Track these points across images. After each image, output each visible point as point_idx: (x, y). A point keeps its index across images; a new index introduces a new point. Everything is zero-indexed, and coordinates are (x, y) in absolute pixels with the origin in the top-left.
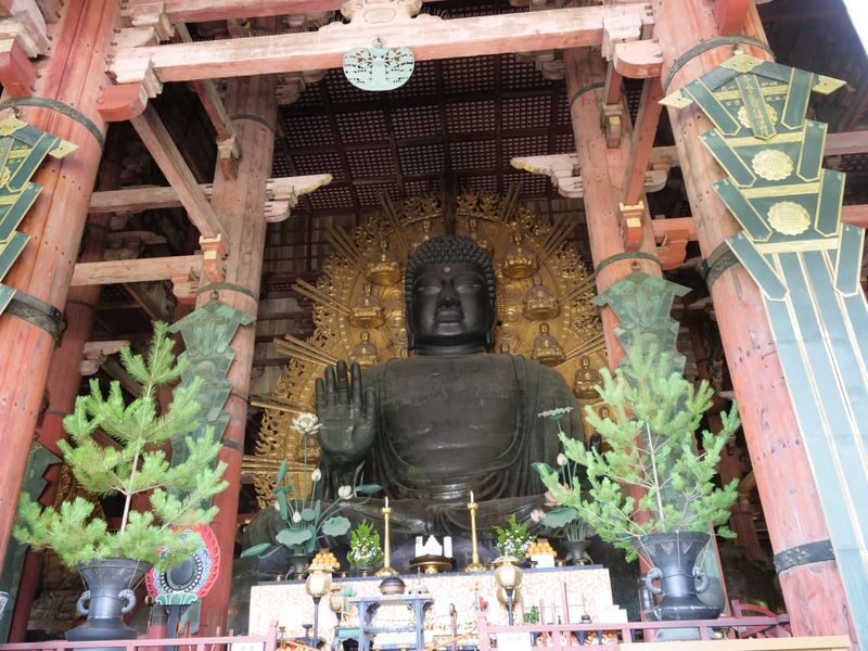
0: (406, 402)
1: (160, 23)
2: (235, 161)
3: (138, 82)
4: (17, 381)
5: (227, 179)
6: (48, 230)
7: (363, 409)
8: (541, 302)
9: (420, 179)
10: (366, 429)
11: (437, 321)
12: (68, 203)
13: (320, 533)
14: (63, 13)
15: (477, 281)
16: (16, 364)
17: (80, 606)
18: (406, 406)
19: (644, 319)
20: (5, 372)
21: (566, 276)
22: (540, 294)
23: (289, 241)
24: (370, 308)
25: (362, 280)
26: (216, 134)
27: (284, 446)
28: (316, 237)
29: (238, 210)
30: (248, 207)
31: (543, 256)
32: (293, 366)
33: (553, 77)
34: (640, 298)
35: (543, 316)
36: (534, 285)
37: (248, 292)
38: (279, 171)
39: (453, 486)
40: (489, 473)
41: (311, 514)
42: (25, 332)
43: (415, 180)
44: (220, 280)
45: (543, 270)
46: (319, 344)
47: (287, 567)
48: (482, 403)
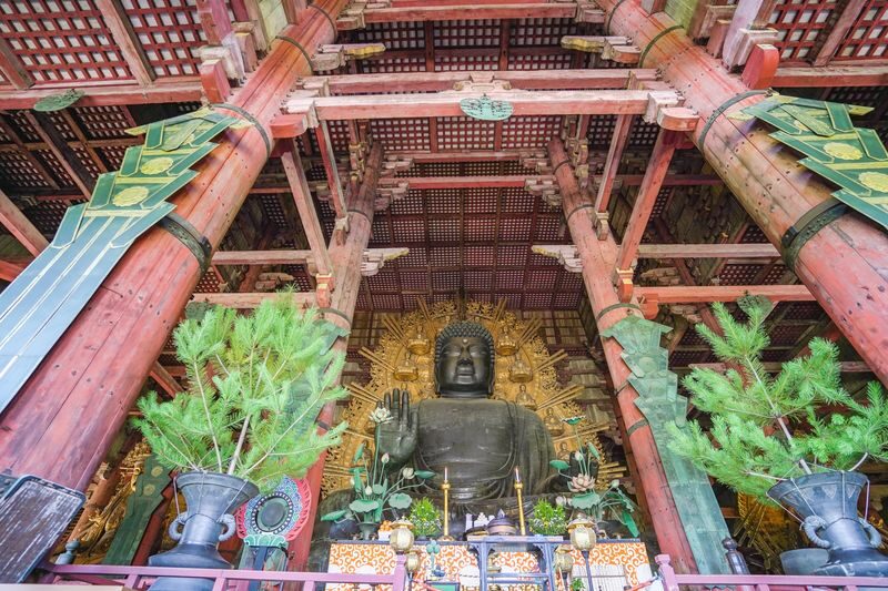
0: (434, 427)
1: (323, 88)
2: (346, 233)
3: (303, 113)
4: (158, 286)
5: (338, 244)
6: (215, 183)
7: (409, 426)
8: (520, 370)
9: (444, 293)
10: (410, 440)
11: (457, 375)
12: (235, 172)
13: (386, 505)
14: (258, 69)
15: (485, 350)
16: (161, 270)
17: (173, 526)
18: (433, 431)
19: (642, 348)
20: (148, 275)
21: (535, 355)
22: (520, 365)
23: (358, 326)
24: (408, 367)
25: (404, 350)
26: (335, 213)
27: (343, 457)
28: (375, 325)
29: (344, 263)
30: (351, 262)
31: (521, 343)
32: (354, 403)
33: (555, 204)
34: (637, 333)
35: (521, 379)
36: (516, 360)
37: (345, 317)
38: (372, 244)
39: (467, 489)
40: (492, 481)
41: (380, 489)
42: (176, 250)
43: (440, 293)
44: (326, 305)
45: (521, 351)
46: (373, 389)
47: (356, 530)
48: (487, 431)
